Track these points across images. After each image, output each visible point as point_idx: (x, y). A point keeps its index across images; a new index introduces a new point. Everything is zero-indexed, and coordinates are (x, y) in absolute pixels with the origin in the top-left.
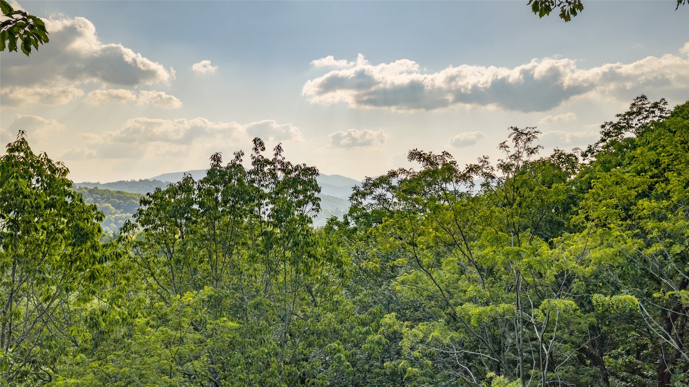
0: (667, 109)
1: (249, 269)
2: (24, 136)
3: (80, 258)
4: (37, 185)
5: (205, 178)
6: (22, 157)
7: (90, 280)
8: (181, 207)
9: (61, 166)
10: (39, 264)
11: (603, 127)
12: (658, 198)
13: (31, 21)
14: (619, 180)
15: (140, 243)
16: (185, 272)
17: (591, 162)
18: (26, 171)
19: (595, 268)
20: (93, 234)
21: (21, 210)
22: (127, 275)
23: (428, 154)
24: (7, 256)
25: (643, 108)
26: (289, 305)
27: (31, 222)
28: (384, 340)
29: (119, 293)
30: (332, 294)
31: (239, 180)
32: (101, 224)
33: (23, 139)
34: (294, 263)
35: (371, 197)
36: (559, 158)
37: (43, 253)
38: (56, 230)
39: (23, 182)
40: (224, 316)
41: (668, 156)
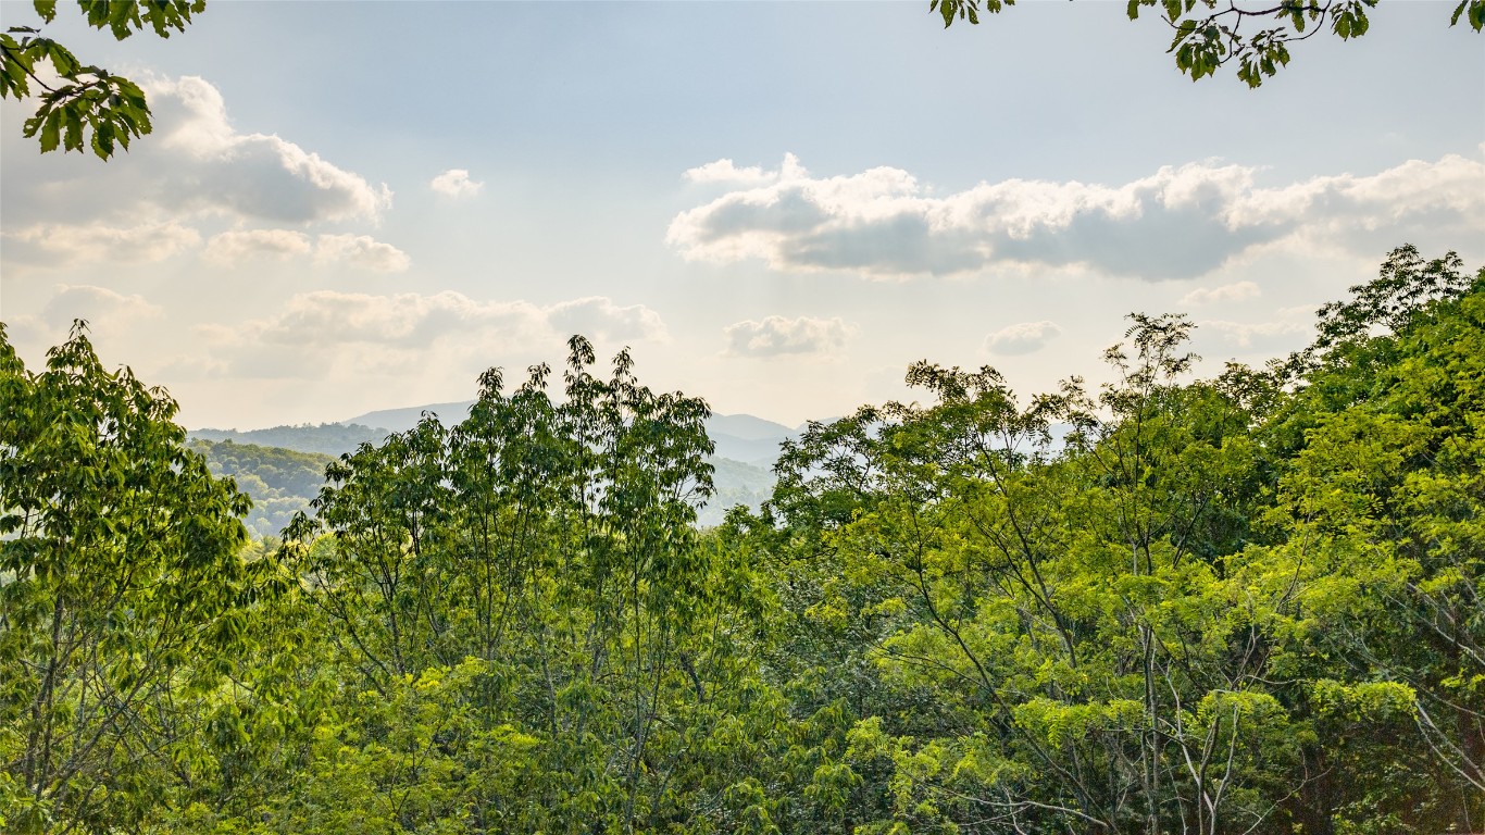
0: (1461, 276)
1: (558, 619)
2: (84, 331)
3: (200, 593)
4: (111, 437)
5: (466, 423)
6: (80, 377)
7: (219, 640)
8: (414, 485)
9: (161, 397)
10: (111, 607)
11: (1322, 313)
12: (1449, 469)
13: (115, 88)
14: (1365, 429)
15: (327, 562)
16: (422, 626)
17: (1299, 390)
18: (88, 407)
19: (1313, 621)
20: (227, 543)
21: (74, 490)
22: (297, 631)
23: (951, 371)
24: (43, 588)
25: (1409, 273)
26: (645, 698)
27: (96, 516)
28: (852, 776)
29: (279, 668)
30: (738, 674)
31: (539, 427)
32: (244, 521)
33: (82, 338)
34: (656, 607)
35: (821, 464)
36: (1238, 381)
37: (120, 583)
38: (149, 532)
39: (80, 431)
40: (503, 722)
41: (1471, 376)
